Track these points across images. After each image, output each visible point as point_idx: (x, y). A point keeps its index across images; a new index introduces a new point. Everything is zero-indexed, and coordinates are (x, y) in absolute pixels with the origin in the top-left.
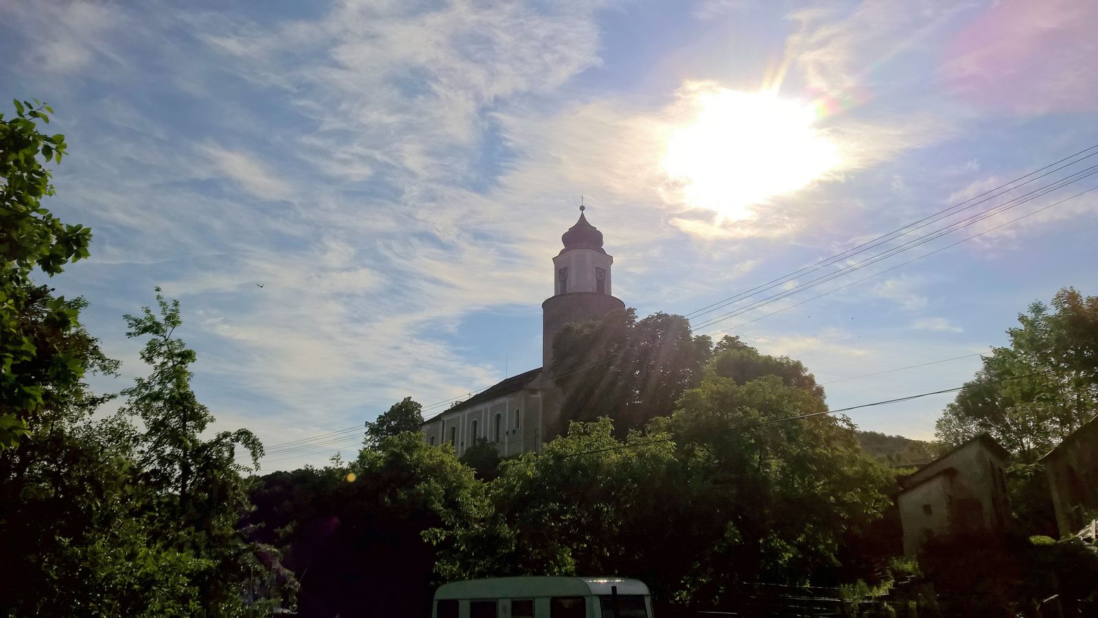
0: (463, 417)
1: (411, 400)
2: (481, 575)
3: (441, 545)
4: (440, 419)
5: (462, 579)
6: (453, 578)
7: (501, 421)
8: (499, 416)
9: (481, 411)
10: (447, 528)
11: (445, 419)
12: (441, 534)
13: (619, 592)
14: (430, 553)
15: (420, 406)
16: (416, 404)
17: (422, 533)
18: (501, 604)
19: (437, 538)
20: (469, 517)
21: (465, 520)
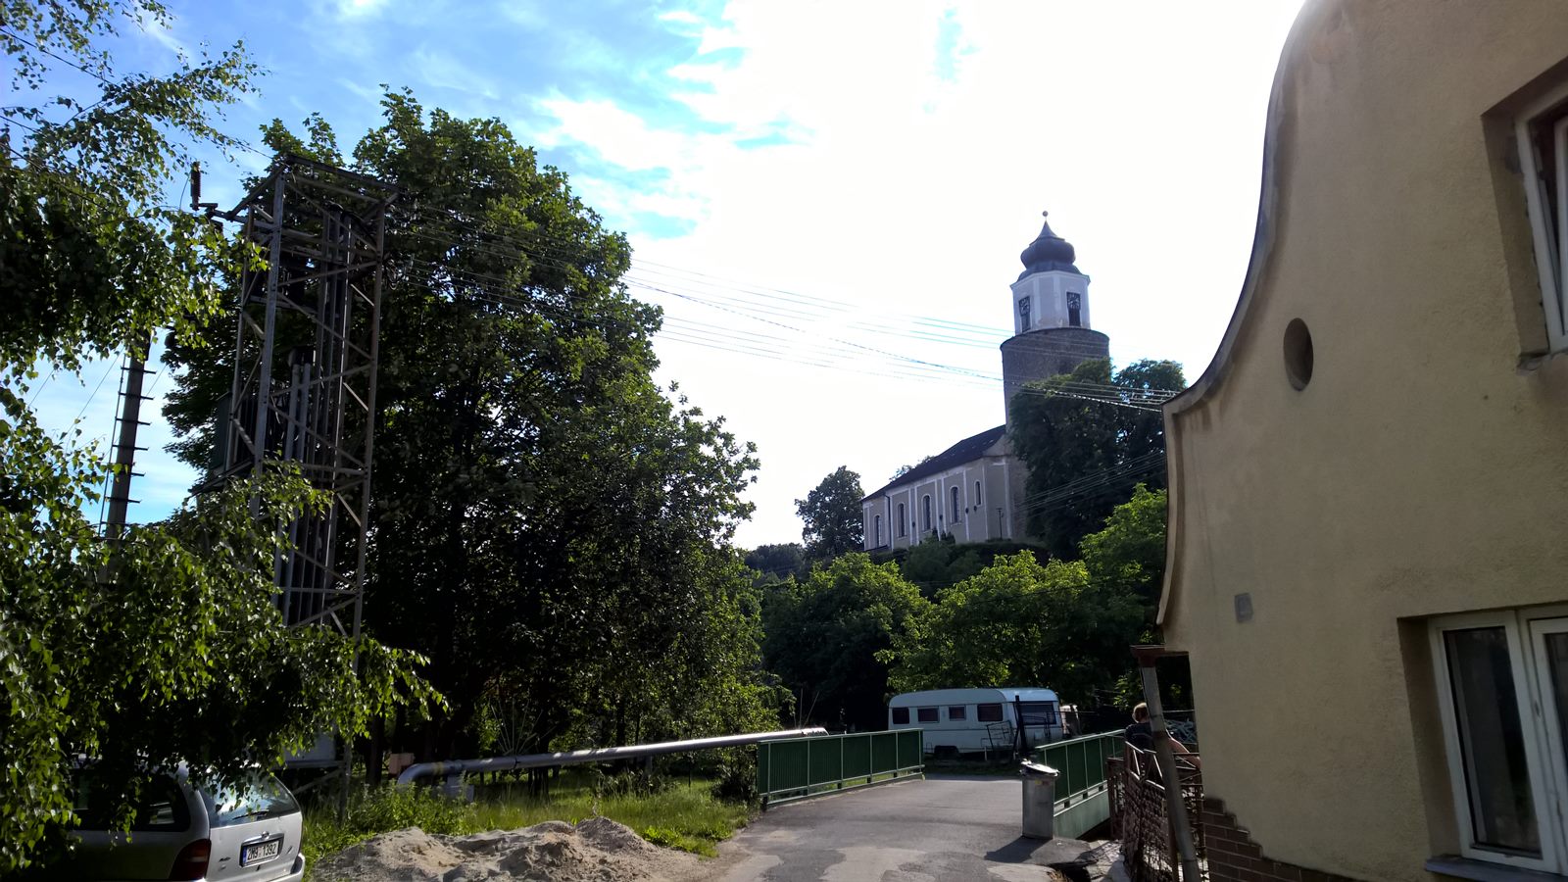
0: (913, 490)
1: (847, 469)
2: (926, 688)
3: (892, 664)
4: (884, 495)
5: (911, 691)
6: (904, 690)
7: (958, 496)
8: (955, 490)
9: (933, 483)
10: (895, 649)
11: (891, 494)
12: (891, 654)
13: (1021, 700)
14: (882, 670)
15: (858, 476)
16: (853, 474)
17: (875, 655)
18: (941, 709)
19: (888, 658)
20: (913, 639)
21: (910, 644)
